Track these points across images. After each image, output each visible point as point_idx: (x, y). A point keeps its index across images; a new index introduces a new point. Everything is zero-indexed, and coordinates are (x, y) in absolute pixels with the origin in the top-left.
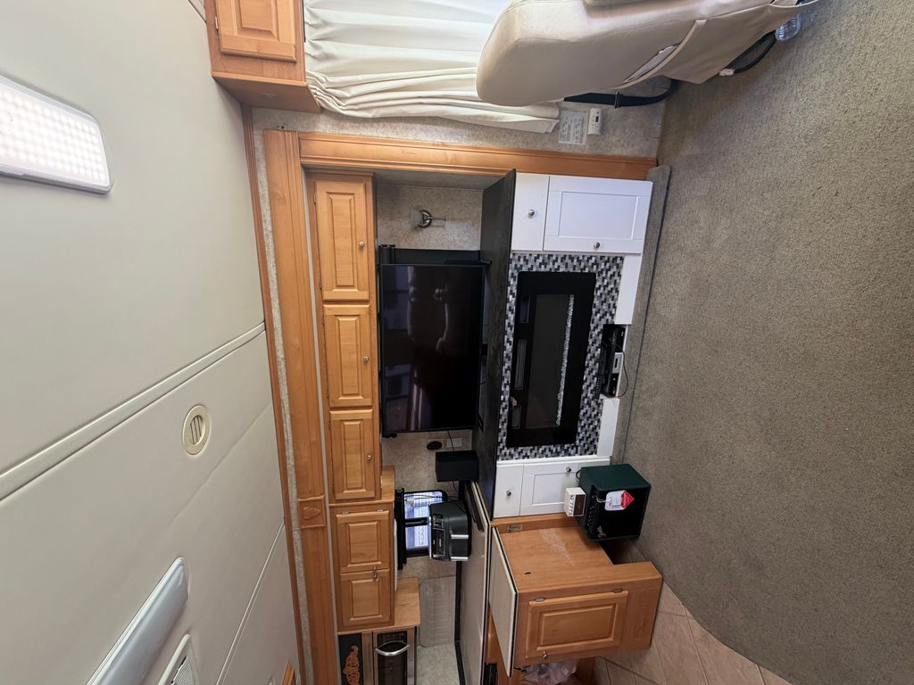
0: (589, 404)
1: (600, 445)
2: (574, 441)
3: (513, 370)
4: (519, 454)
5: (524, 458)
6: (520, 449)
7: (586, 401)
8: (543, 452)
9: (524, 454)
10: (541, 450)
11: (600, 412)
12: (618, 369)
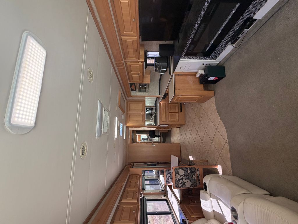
0: (221, 46)
1: (218, 58)
2: (210, 56)
3: (195, 34)
4: (188, 58)
5: (189, 59)
6: (189, 57)
7: (221, 45)
8: (196, 58)
9: (190, 58)
10: (196, 57)
11: (224, 49)
12: (241, 36)
